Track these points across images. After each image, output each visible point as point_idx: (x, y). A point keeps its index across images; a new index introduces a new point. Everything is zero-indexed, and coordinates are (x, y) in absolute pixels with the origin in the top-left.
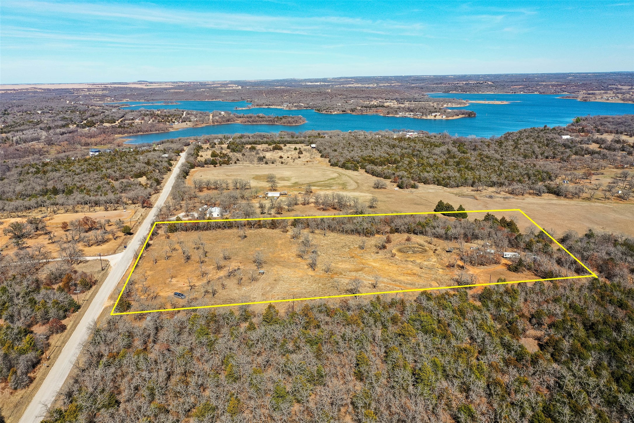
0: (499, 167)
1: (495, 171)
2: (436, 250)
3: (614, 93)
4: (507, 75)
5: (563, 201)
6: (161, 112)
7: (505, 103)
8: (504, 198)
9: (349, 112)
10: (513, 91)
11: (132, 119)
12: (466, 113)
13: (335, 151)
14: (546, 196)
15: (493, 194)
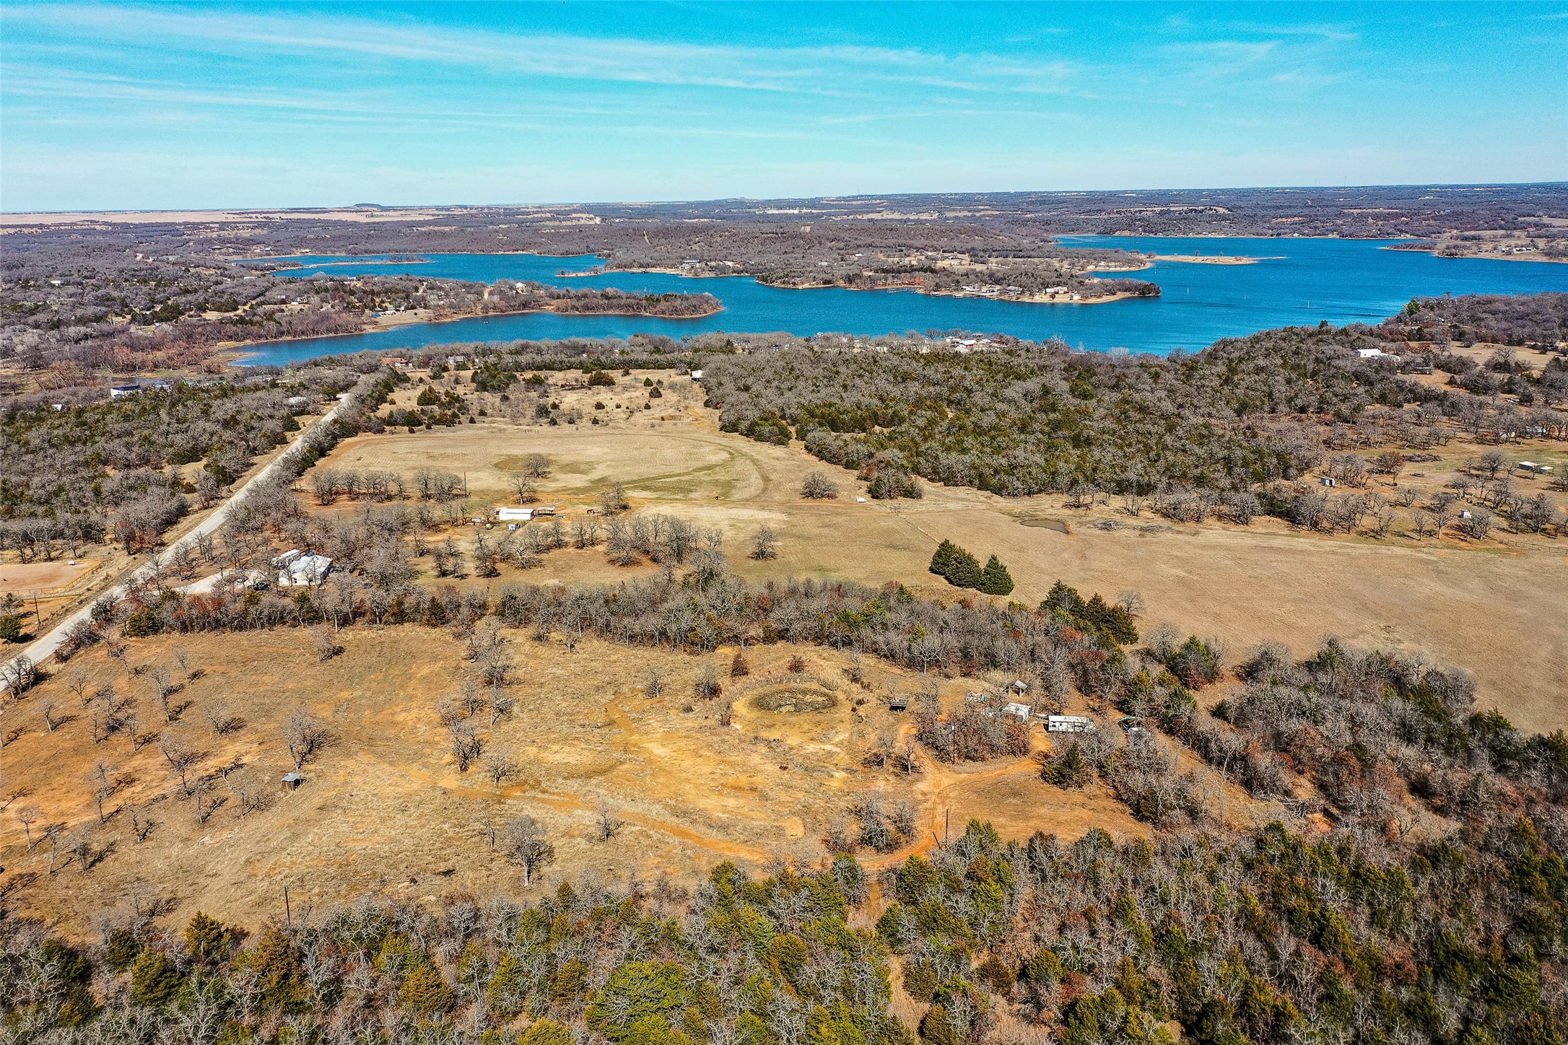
0: (1161, 437)
1: (1148, 448)
2: (860, 702)
3: (1528, 236)
4: (1269, 191)
5: (1305, 541)
6: (365, 283)
7: (1246, 260)
8: (1142, 529)
9: (841, 283)
10: (1275, 232)
11: (283, 302)
12: (1136, 288)
13: (747, 388)
14: (1263, 523)
15: (1118, 517)
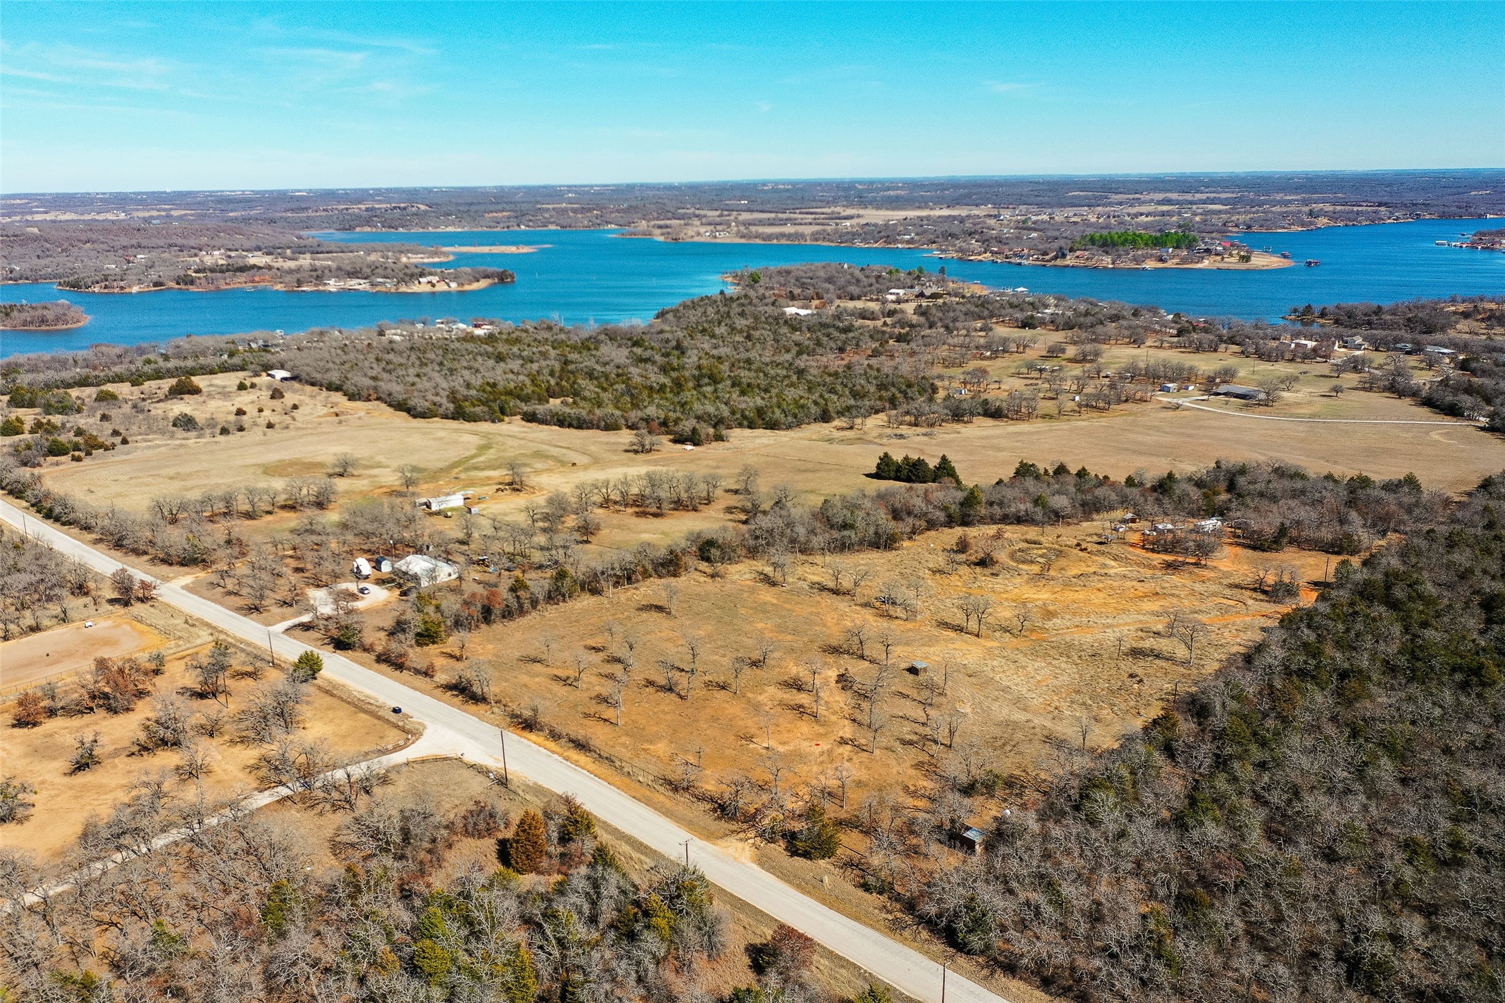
8: (923, 435)
9: (173, 285)
12: (494, 275)
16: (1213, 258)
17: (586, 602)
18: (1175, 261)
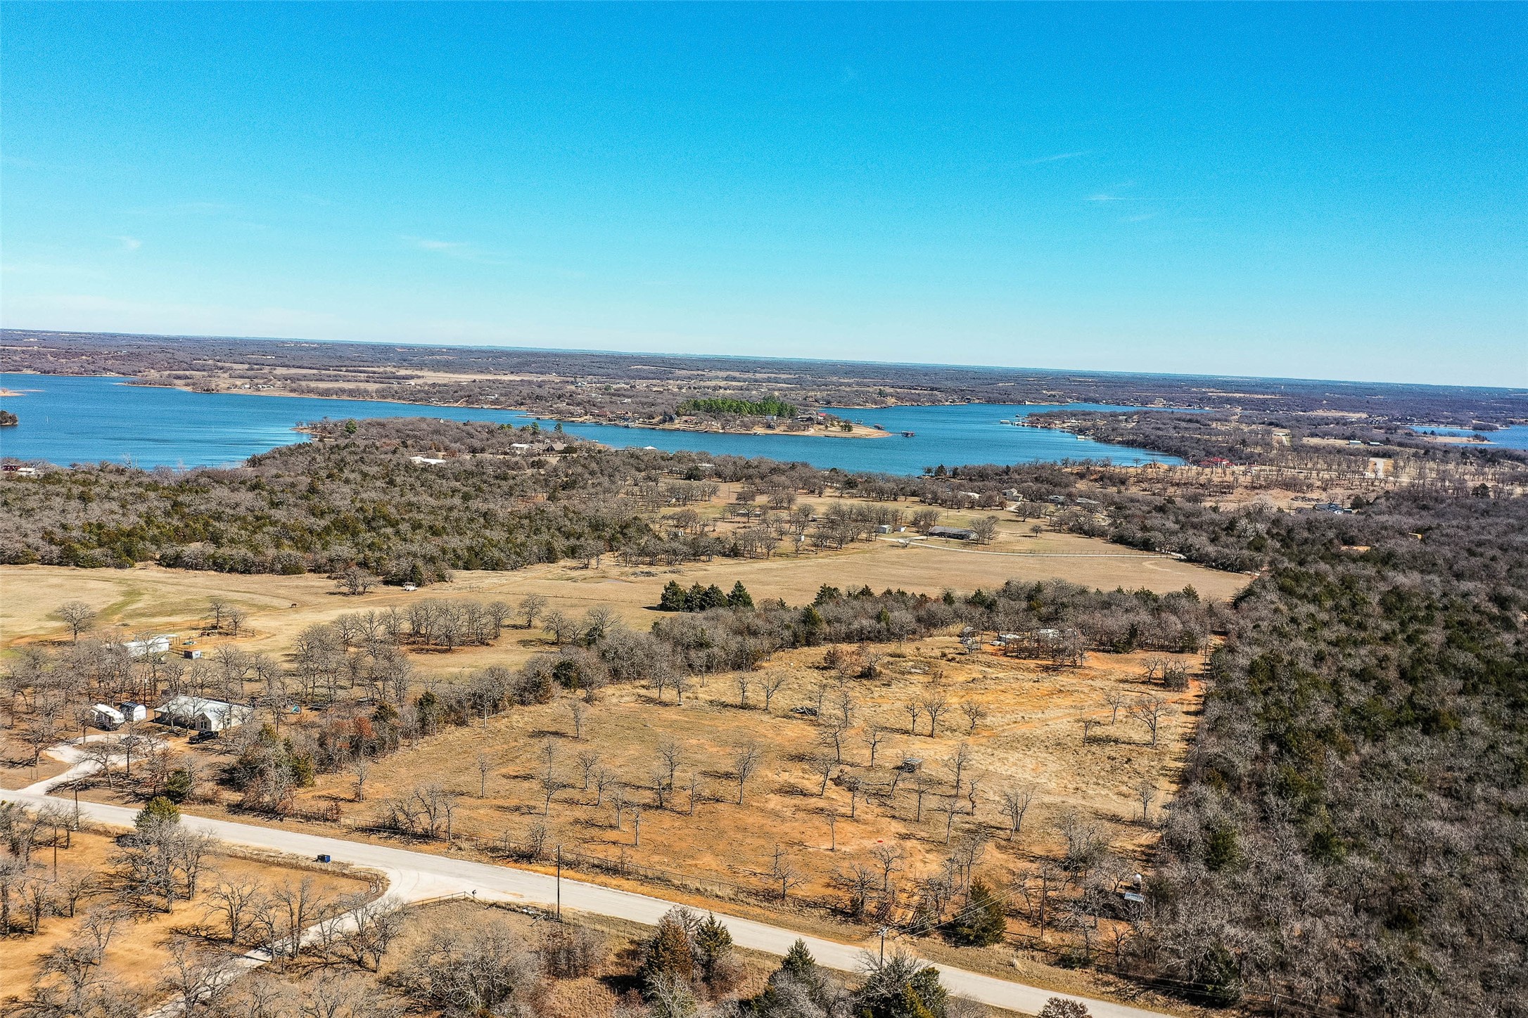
16: (818, 427)
17: (454, 734)
18: (782, 428)
